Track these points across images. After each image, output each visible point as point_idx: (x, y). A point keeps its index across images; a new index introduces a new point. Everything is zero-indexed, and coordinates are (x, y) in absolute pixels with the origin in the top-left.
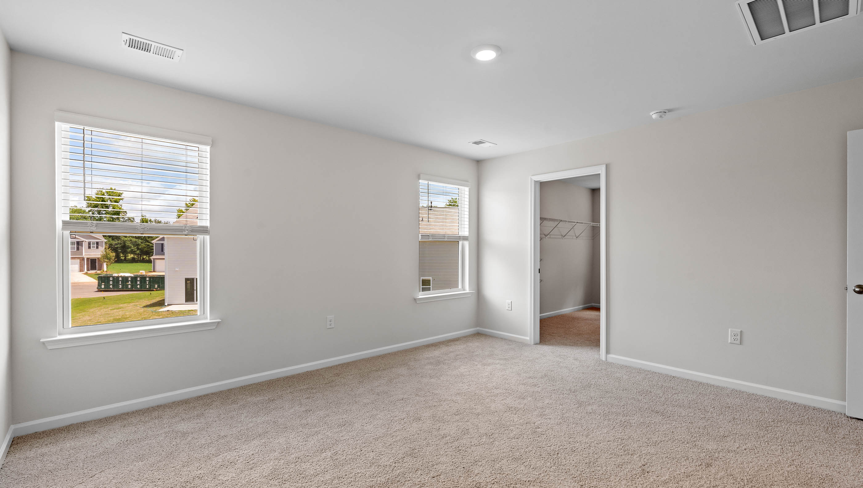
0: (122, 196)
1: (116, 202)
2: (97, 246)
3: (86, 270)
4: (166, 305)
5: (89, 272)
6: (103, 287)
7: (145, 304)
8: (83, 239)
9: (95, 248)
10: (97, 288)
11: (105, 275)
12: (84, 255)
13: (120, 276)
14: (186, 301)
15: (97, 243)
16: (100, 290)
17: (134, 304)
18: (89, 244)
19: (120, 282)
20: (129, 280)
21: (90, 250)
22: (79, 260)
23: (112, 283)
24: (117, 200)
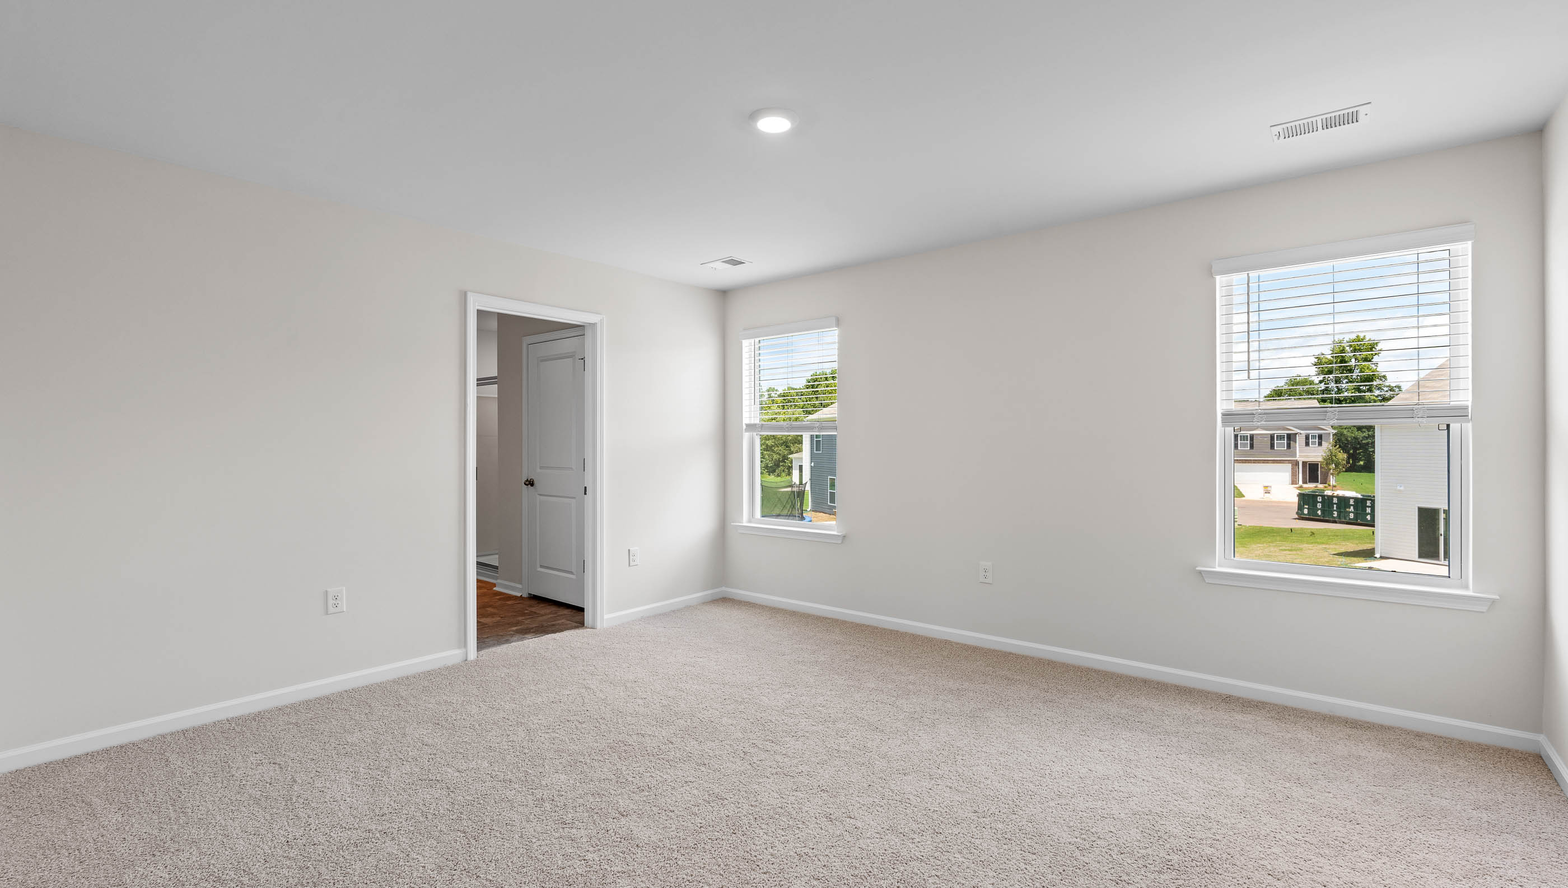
0: (1377, 348)
1: (1366, 360)
2: (1320, 441)
3: (1301, 482)
4: (1376, 557)
5: (1305, 486)
6: (1306, 511)
7: (1343, 550)
8: (1297, 431)
9: (1316, 445)
10: (1297, 513)
11: (1312, 492)
12: (1298, 456)
13: (1335, 495)
14: (1420, 556)
15: (1320, 437)
16: (1301, 517)
17: (1324, 546)
18: (1307, 437)
19: (1335, 506)
20: (1351, 503)
21: (1308, 448)
22: (1290, 465)
23: (1320, 507)
24: (1369, 356)
